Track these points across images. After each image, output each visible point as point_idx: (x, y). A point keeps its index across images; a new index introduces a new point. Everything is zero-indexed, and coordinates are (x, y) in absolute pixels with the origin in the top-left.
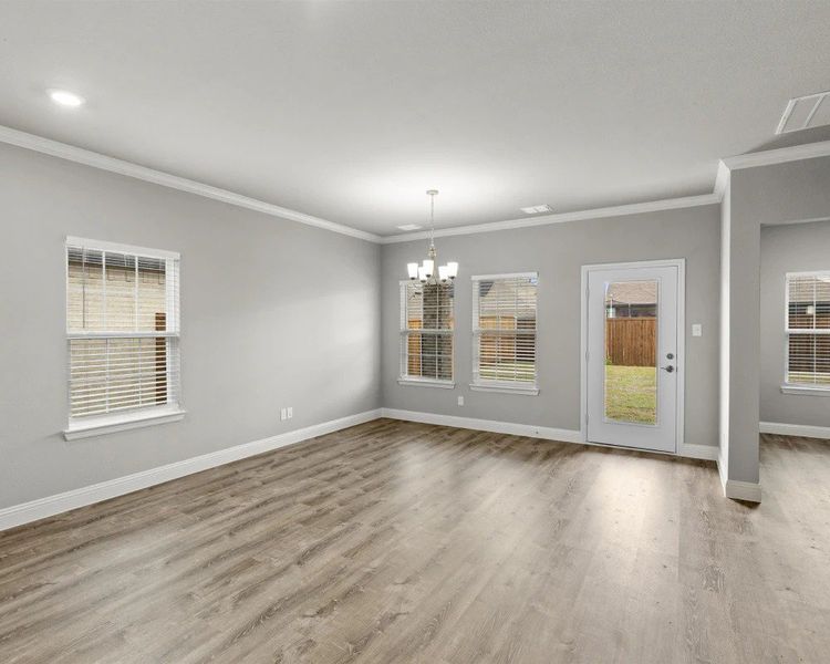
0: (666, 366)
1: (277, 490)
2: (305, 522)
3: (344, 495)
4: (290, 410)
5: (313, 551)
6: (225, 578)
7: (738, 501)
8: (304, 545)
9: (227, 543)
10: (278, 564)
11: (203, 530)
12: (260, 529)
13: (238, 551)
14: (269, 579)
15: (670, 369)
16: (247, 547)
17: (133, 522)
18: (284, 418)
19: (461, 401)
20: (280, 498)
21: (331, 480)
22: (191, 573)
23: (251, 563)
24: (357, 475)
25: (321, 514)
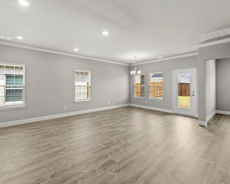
0: (192, 95)
1: (106, 115)
2: (109, 119)
3: (117, 117)
4: (110, 102)
5: (109, 123)
6: (96, 124)
7: (200, 125)
8: (108, 122)
9: (97, 121)
10: (103, 124)
11: (93, 119)
12: (102, 119)
13: (98, 122)
14: (102, 125)
15: (193, 95)
16: (100, 121)
17: (84, 117)
18: (109, 103)
19: (146, 102)
20: (106, 116)
21: (115, 115)
22: (92, 123)
23: (100, 123)
24: (120, 114)
25: (112, 119)
